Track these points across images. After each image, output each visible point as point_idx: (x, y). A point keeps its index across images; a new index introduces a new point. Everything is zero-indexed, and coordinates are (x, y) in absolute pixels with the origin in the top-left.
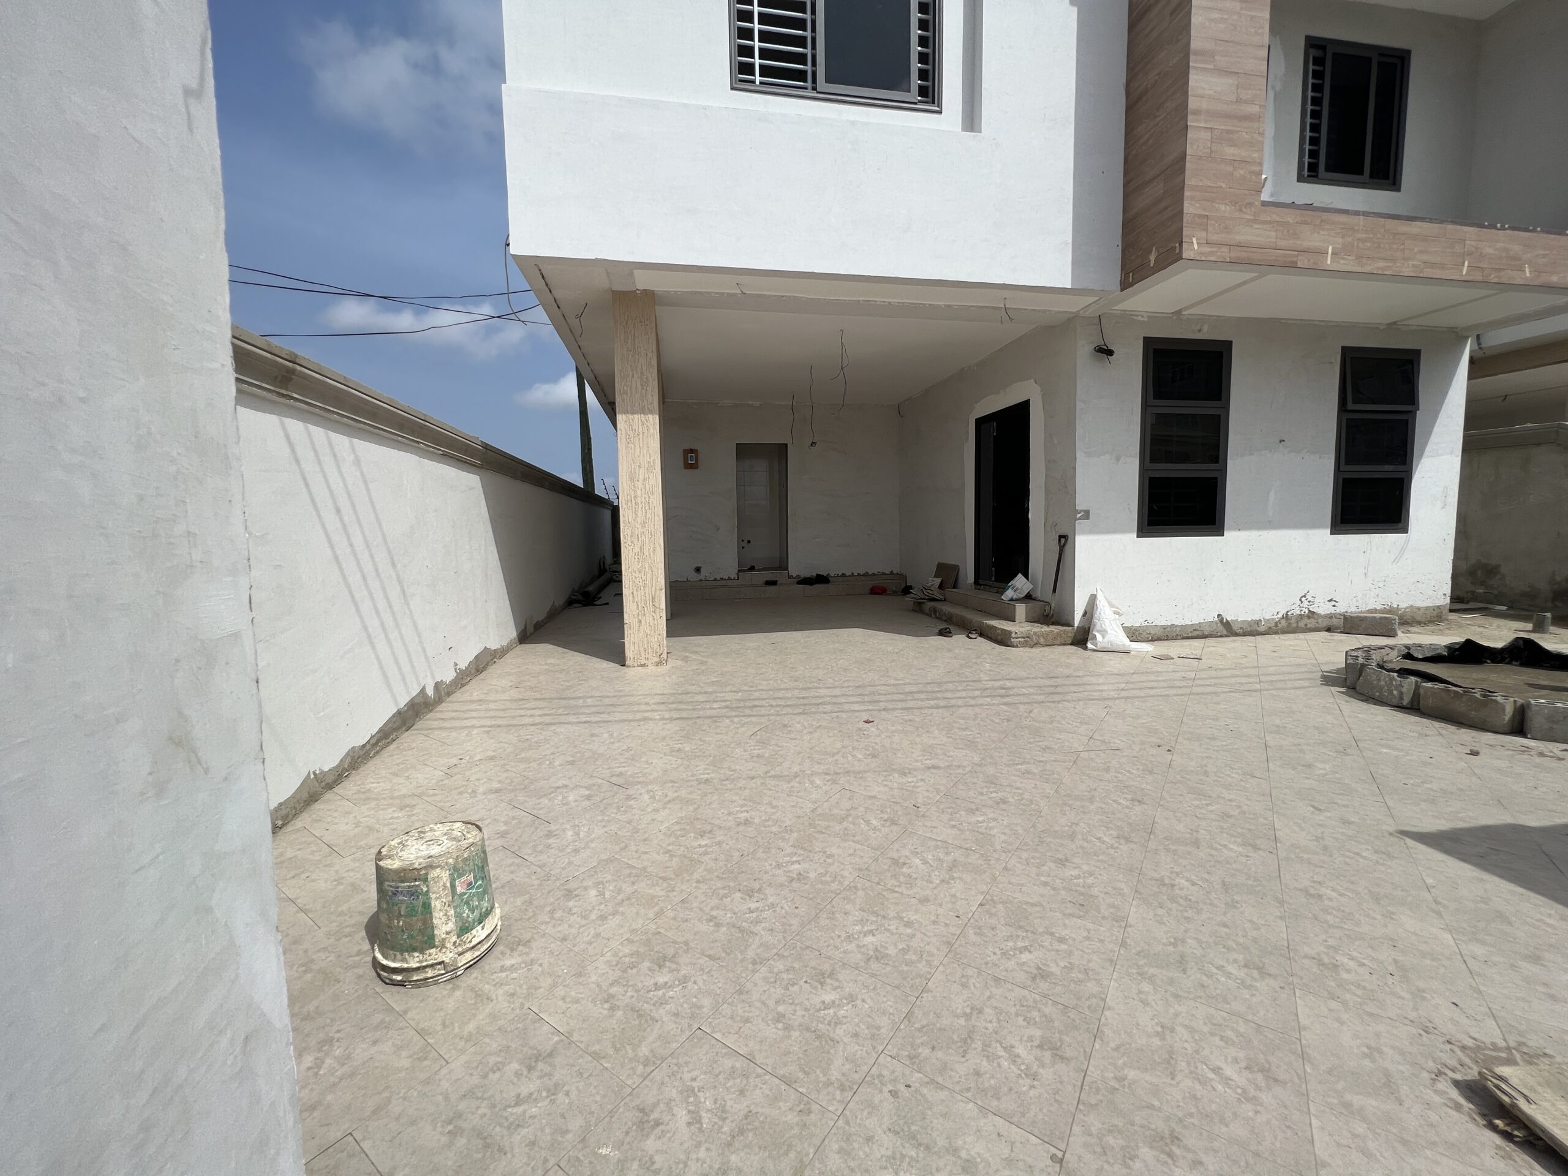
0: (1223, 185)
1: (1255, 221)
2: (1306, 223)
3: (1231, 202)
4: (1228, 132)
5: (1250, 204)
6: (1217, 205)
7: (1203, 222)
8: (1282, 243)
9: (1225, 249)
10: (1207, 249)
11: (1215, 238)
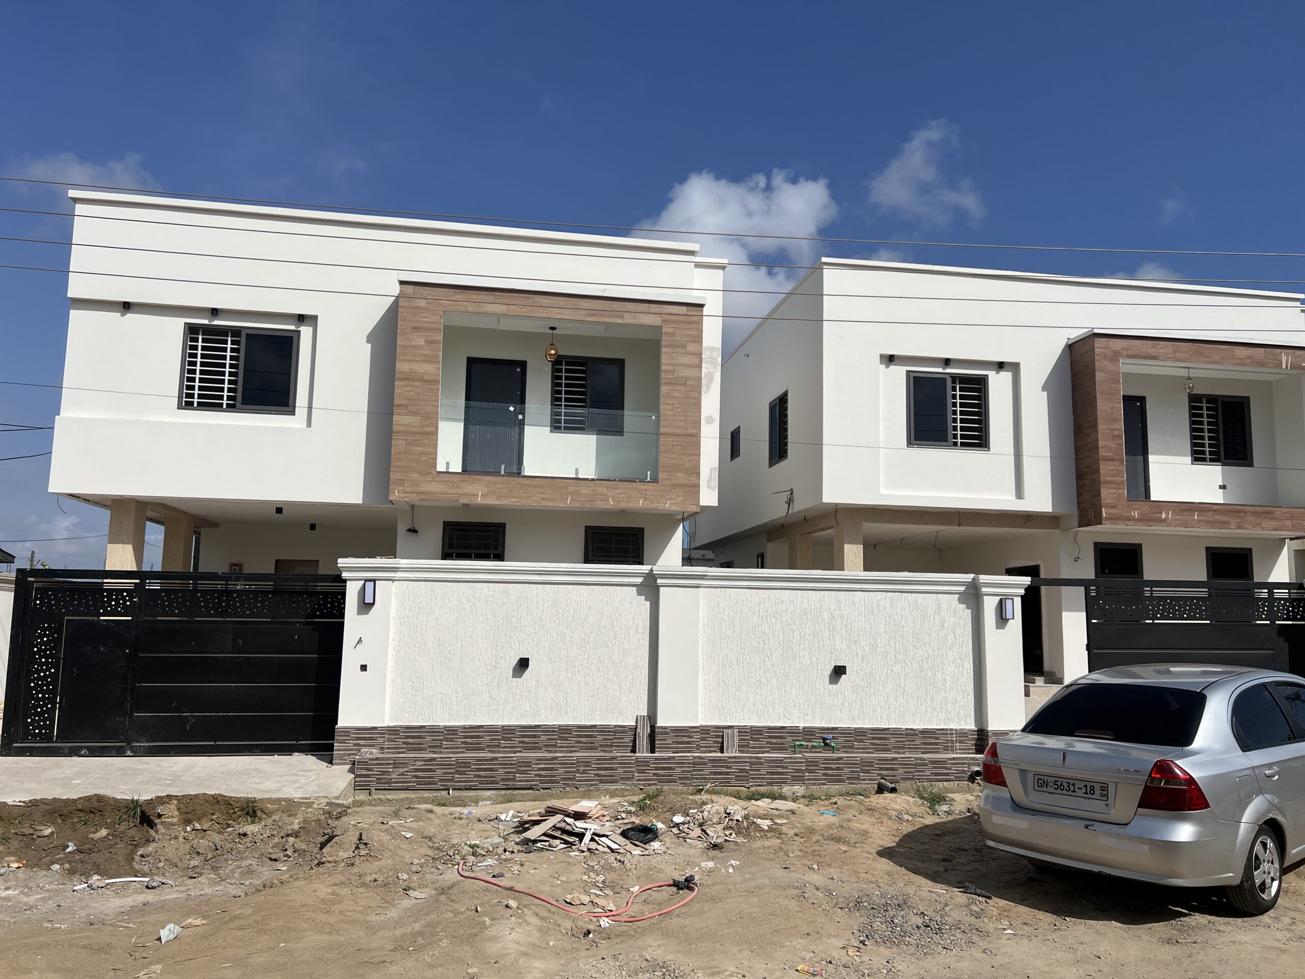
0: (414, 465)
1: (433, 481)
2: (465, 481)
3: (418, 473)
4: (415, 440)
5: (430, 473)
6: (410, 475)
7: (401, 482)
8: (451, 491)
9: (414, 495)
10: (404, 495)
11: (408, 489)
